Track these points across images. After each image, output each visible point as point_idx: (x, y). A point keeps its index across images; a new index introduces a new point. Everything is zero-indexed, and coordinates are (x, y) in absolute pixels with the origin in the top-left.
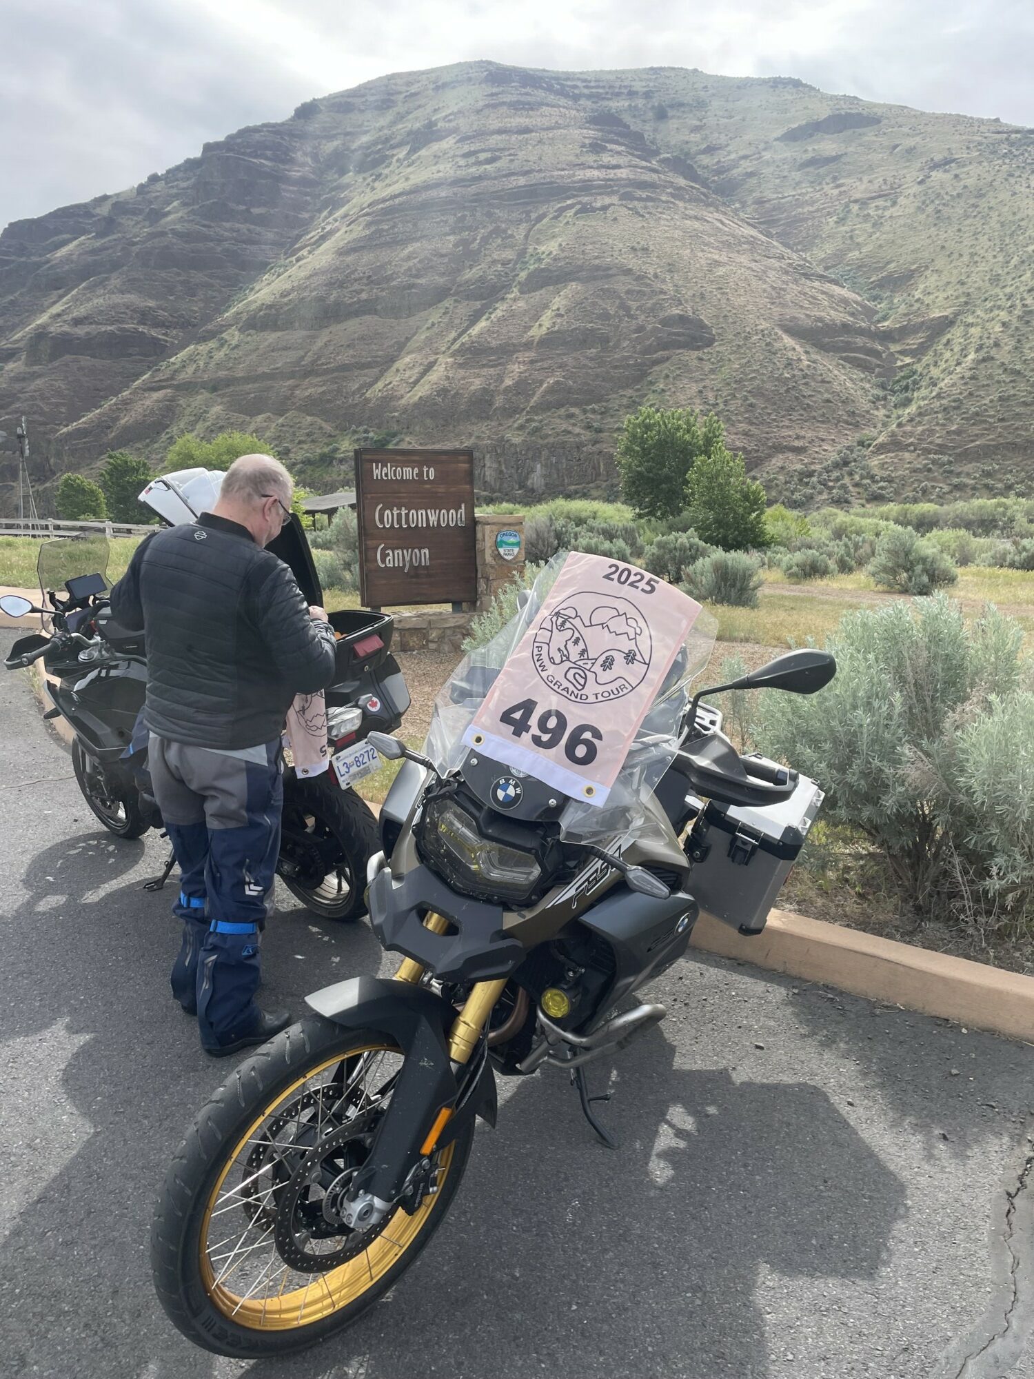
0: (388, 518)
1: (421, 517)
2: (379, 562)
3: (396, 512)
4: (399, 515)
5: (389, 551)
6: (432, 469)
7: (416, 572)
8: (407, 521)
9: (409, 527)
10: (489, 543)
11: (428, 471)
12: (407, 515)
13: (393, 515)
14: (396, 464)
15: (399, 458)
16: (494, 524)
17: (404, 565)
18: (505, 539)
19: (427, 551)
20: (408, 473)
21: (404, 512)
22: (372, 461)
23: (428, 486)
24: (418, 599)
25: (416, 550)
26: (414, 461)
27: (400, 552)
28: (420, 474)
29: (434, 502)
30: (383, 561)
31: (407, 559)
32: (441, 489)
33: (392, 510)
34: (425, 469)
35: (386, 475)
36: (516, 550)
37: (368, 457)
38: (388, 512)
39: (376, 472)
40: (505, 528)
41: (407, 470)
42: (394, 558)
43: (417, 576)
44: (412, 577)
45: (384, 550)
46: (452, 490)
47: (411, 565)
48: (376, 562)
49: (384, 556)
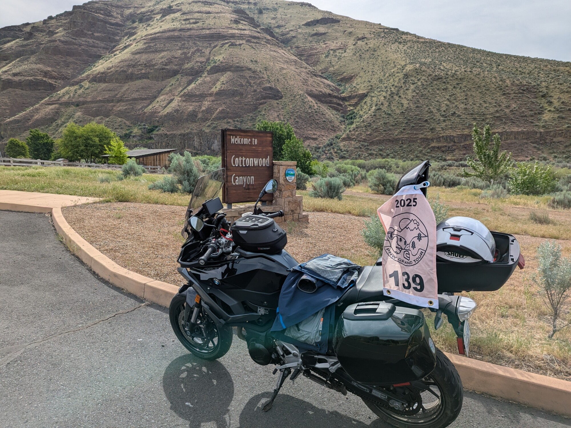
0: (237, 162)
1: (251, 162)
3: (240, 159)
4: (242, 161)
5: (237, 177)
6: (256, 140)
7: (248, 187)
8: (245, 164)
9: (246, 166)
10: (282, 174)
11: (254, 141)
12: (245, 160)
14: (241, 136)
15: (242, 134)
16: (284, 165)
17: (243, 184)
18: (289, 172)
19: (253, 177)
20: (246, 141)
21: (244, 159)
22: (231, 135)
23: (254, 147)
24: (249, 200)
25: (249, 177)
26: (249, 136)
27: (242, 177)
28: (251, 142)
29: (257, 155)
30: (234, 182)
31: (245, 181)
32: (260, 149)
33: (239, 158)
34: (253, 139)
35: (237, 142)
36: (293, 177)
37: (229, 133)
38: (237, 159)
39: (233, 140)
40: (289, 167)
41: (246, 139)
42: (239, 181)
43: (249, 189)
44: (246, 189)
45: (235, 176)
46: (264, 149)
47: (246, 184)
48: (231, 182)
49: (235, 179)
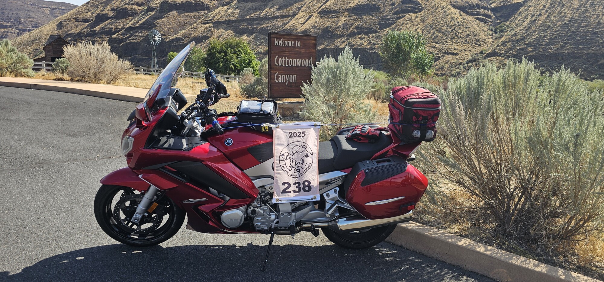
1: (294, 62)
2: (276, 80)
4: (285, 61)
5: (280, 75)
6: (299, 42)
7: (291, 84)
8: (288, 63)
9: (289, 66)
11: (298, 43)
12: (288, 61)
13: (282, 60)
14: (285, 39)
15: (286, 37)
17: (286, 82)
19: (295, 76)
20: (290, 43)
21: (287, 59)
22: (275, 38)
23: (297, 49)
24: (291, 96)
25: (291, 76)
26: (292, 39)
27: (284, 76)
28: (295, 44)
29: (300, 56)
30: (277, 79)
31: (287, 79)
32: (303, 51)
33: (282, 58)
34: (297, 42)
35: (280, 44)
37: (274, 36)
38: (280, 59)
39: (276, 42)
42: (282, 79)
43: (291, 86)
44: (289, 87)
45: (278, 75)
46: (307, 51)
47: (289, 82)
48: (275, 79)
49: (278, 77)
